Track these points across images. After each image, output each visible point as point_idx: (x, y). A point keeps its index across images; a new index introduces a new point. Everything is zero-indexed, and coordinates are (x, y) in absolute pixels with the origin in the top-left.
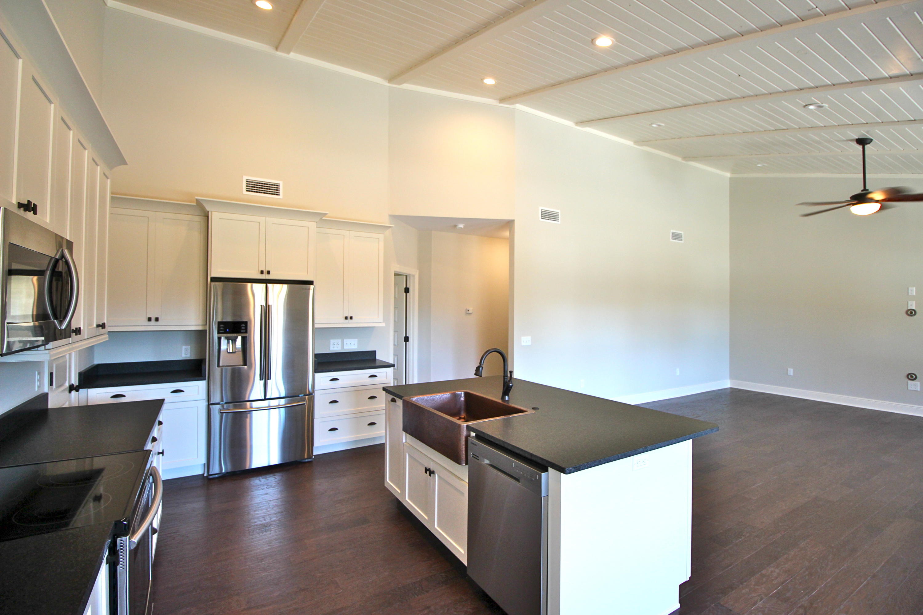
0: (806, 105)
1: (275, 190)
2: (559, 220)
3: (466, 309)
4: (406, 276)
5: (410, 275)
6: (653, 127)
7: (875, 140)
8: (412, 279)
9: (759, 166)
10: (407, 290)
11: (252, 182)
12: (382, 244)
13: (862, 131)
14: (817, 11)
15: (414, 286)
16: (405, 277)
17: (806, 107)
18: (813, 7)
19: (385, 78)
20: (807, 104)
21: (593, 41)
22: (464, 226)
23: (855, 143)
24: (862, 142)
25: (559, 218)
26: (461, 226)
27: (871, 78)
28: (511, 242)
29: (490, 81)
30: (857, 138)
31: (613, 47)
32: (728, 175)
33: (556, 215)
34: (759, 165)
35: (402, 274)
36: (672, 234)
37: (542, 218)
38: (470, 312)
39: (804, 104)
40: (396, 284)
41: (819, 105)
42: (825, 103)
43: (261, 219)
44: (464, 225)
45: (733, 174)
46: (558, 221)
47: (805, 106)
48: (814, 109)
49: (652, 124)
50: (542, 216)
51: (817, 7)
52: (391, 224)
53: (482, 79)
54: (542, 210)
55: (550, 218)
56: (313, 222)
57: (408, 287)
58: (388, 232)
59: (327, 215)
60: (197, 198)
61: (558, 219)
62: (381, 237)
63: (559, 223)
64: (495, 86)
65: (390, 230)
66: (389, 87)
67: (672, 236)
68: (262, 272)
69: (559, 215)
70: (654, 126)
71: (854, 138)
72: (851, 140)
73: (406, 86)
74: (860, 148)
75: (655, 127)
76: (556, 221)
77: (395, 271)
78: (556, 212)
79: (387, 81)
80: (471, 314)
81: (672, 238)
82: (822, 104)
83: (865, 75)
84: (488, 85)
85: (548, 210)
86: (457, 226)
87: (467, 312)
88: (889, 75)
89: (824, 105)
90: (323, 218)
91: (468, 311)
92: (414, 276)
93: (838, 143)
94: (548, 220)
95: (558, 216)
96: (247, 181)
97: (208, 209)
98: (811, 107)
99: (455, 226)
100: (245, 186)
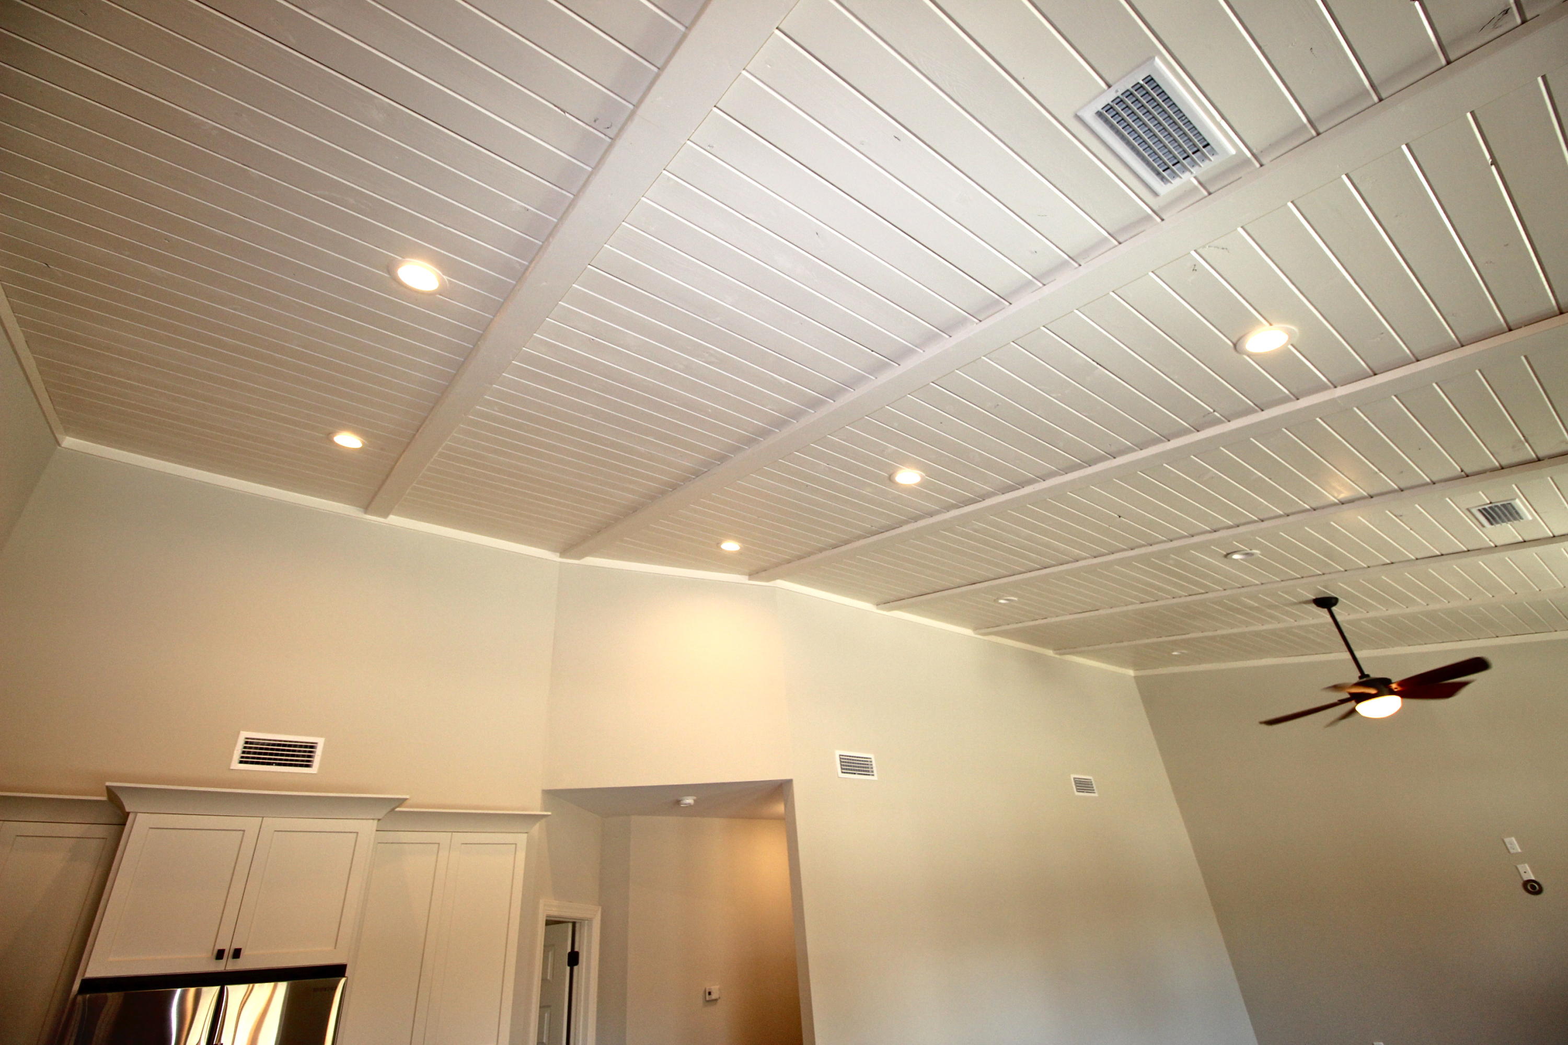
0: (1228, 554)
1: (303, 756)
2: (875, 773)
3: (705, 991)
4: (574, 924)
5: (582, 920)
6: (1000, 603)
7: (1342, 599)
8: (586, 928)
9: (1176, 655)
10: (574, 958)
11: (257, 744)
12: (521, 855)
13: (1319, 587)
14: (1216, 416)
15: (589, 948)
16: (570, 925)
17: (1229, 556)
18: (1208, 411)
19: (554, 550)
20: (1229, 552)
21: (890, 478)
22: (695, 800)
23: (1314, 605)
24: (1326, 603)
25: (875, 769)
26: (689, 800)
27: (1314, 506)
28: (788, 824)
29: (731, 546)
30: (1314, 598)
31: (923, 484)
32: (1131, 673)
33: (868, 764)
34: (1175, 653)
35: (561, 920)
36: (1075, 781)
37: (843, 771)
38: (714, 996)
39: (1225, 553)
40: (548, 946)
41: (1246, 552)
42: (1256, 549)
43: (250, 823)
44: (695, 798)
45: (1137, 670)
46: (873, 775)
47: (1226, 556)
48: (1241, 559)
49: (998, 599)
50: (842, 769)
51: (1214, 411)
52: (546, 811)
53: (718, 544)
54: (840, 755)
55: (857, 770)
56: (372, 821)
57: (576, 949)
58: (536, 829)
59: (407, 802)
60: (108, 784)
61: (872, 772)
62: (522, 839)
63: (875, 778)
64: (740, 553)
65: (543, 821)
66: (560, 563)
67: (1077, 786)
68: (220, 955)
69: (874, 763)
70: (1002, 601)
71: (1310, 599)
72: (1307, 602)
73: (590, 561)
74: (1323, 613)
75: (1004, 604)
76: (869, 775)
77: (547, 917)
78: (867, 758)
79: (558, 554)
80: (716, 1000)
81: (1077, 789)
82: (1251, 550)
83: (1304, 503)
84: (729, 552)
85: (854, 755)
86: (680, 801)
87: (709, 999)
88: (1338, 500)
89: (1254, 551)
90: (398, 809)
91: (710, 993)
92: (590, 920)
93: (1287, 608)
94: (855, 774)
95: (871, 765)
96: (246, 743)
97: (127, 809)
98: (1236, 556)
99: (678, 802)
100: (240, 752)
